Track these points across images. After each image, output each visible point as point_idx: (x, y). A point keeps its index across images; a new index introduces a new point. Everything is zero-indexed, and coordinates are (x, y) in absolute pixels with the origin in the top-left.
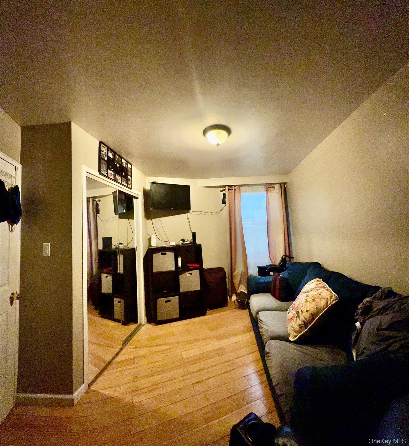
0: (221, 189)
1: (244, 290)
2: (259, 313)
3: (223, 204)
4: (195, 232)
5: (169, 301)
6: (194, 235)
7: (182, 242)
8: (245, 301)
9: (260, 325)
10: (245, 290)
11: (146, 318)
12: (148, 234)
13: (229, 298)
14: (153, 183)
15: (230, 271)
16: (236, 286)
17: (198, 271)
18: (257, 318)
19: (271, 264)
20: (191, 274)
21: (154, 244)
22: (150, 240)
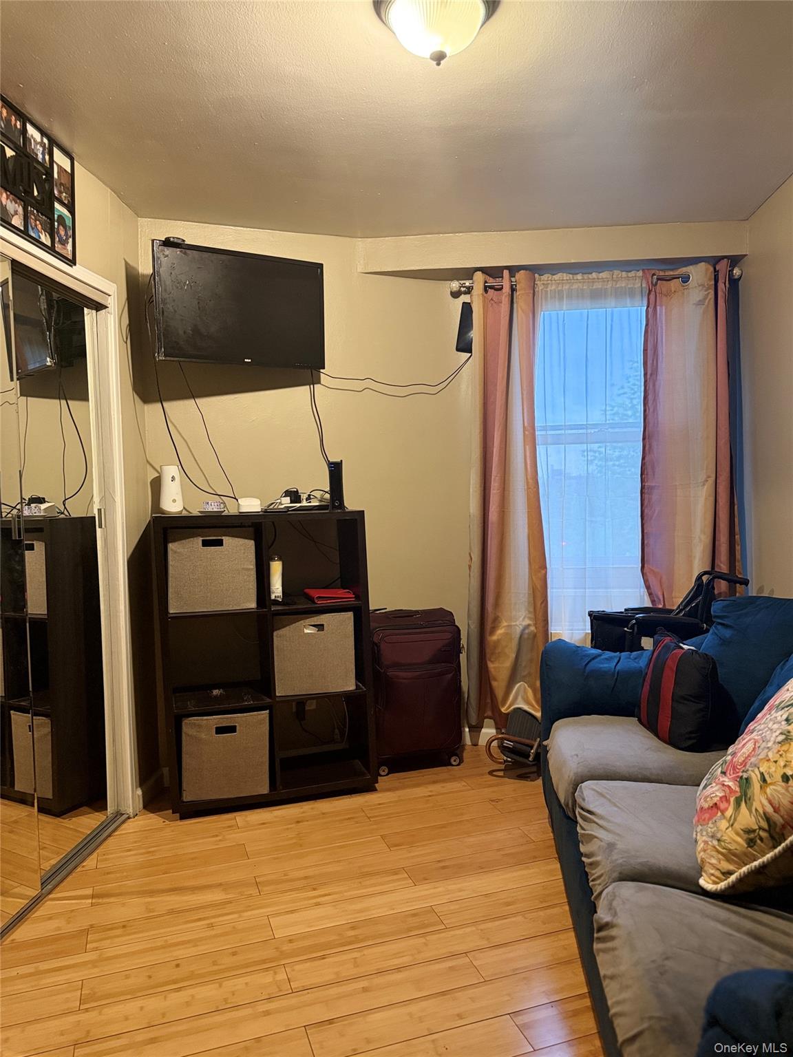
0: (455, 285)
1: (528, 703)
2: (583, 785)
3: (458, 349)
4: (338, 460)
5: (232, 729)
6: (336, 471)
7: (286, 501)
8: (532, 747)
9: (583, 828)
10: (534, 703)
11: (139, 792)
12: (148, 461)
13: (469, 731)
14: (167, 243)
15: (474, 627)
16: (499, 686)
17: (350, 615)
18: (574, 801)
19: (650, 605)
20: (320, 627)
21: (173, 502)
22: (157, 485)
